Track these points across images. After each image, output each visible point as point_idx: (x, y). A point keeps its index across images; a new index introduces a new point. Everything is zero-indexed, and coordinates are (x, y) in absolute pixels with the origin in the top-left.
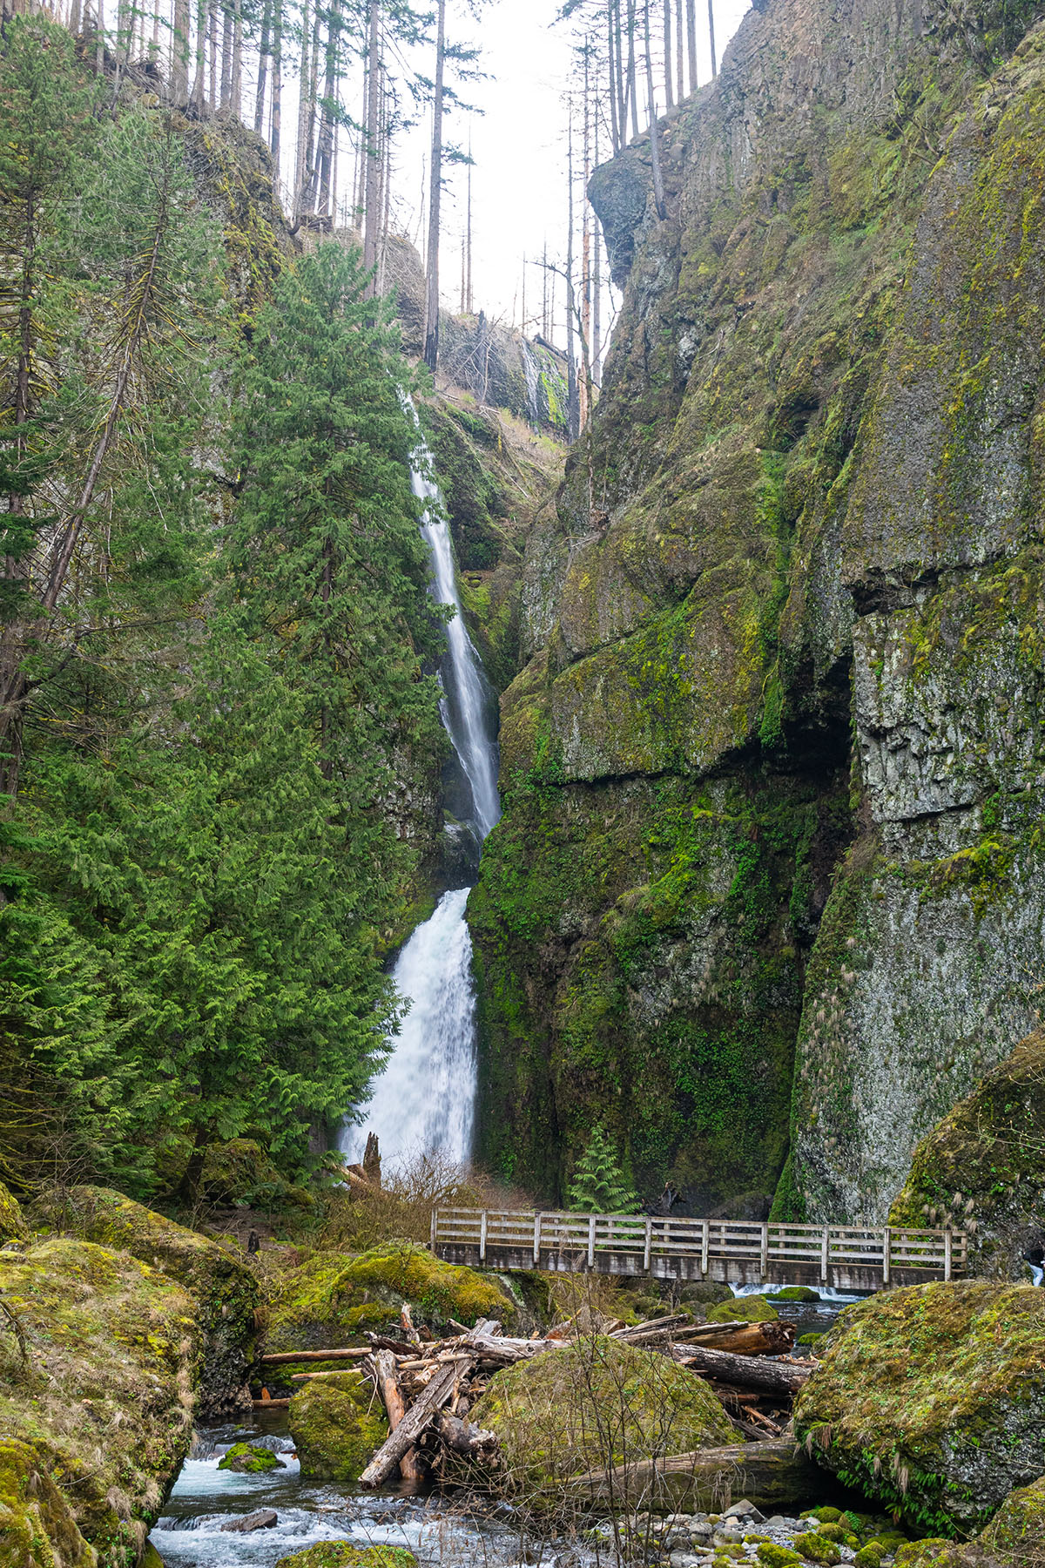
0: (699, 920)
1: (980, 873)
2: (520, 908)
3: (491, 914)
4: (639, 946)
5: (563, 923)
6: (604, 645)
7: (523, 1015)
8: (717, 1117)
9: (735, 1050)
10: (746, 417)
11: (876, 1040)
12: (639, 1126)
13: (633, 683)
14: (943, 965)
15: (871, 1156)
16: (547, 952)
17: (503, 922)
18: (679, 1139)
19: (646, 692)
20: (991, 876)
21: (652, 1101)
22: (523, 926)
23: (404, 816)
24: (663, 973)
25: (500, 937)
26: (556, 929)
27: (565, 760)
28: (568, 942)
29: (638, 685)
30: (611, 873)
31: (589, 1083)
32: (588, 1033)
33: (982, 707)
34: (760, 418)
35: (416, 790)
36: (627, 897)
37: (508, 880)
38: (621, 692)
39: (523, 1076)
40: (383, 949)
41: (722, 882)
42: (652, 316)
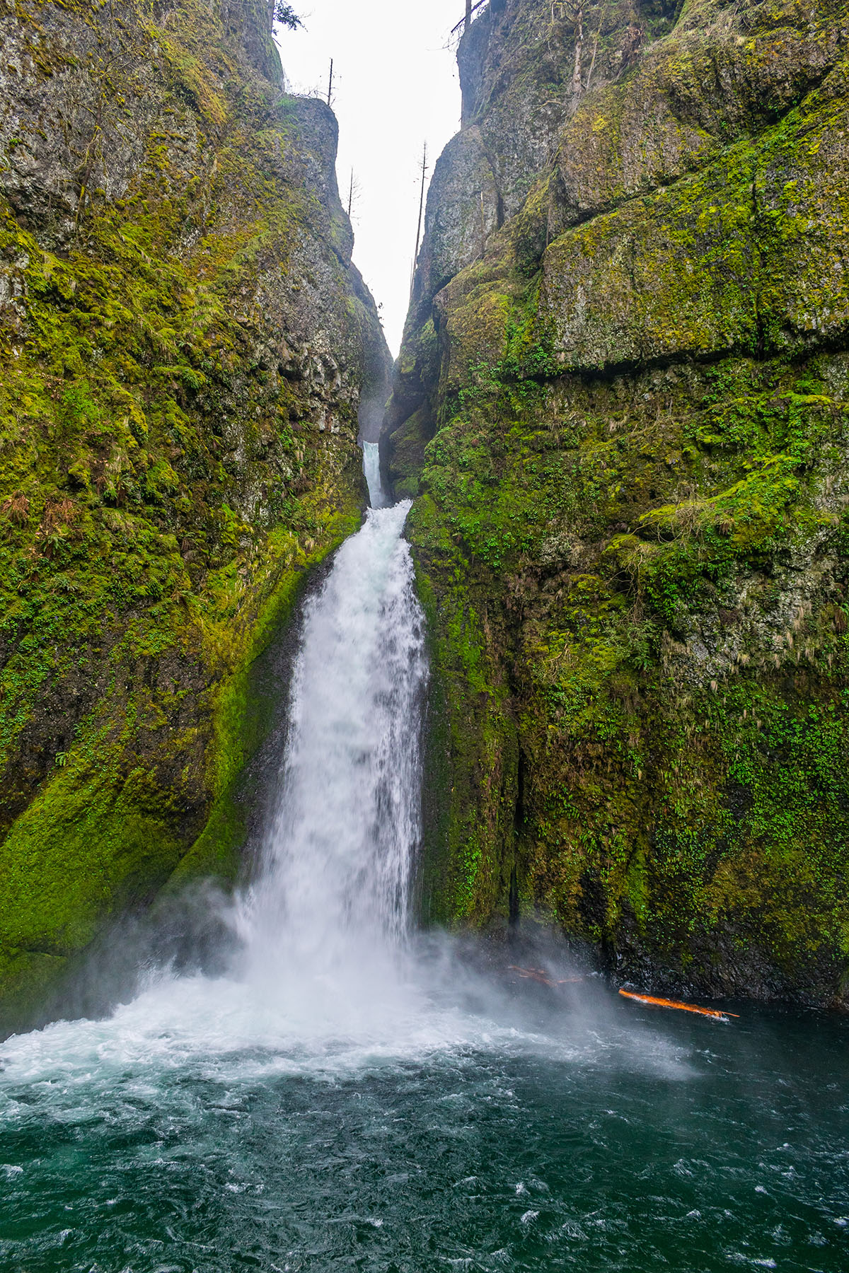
0: (801, 545)
2: (488, 527)
3: (445, 532)
5: (546, 548)
6: (629, 198)
8: (783, 821)
12: (668, 824)
13: (681, 237)
16: (519, 586)
17: (462, 544)
18: (722, 845)
21: (690, 792)
22: (491, 548)
23: (330, 405)
24: (730, 617)
25: (457, 562)
26: (535, 556)
27: (557, 344)
28: (549, 574)
29: (691, 239)
30: (629, 486)
31: (588, 760)
32: (590, 693)
35: (346, 376)
37: (469, 492)
38: (659, 253)
39: (491, 744)
40: (303, 562)
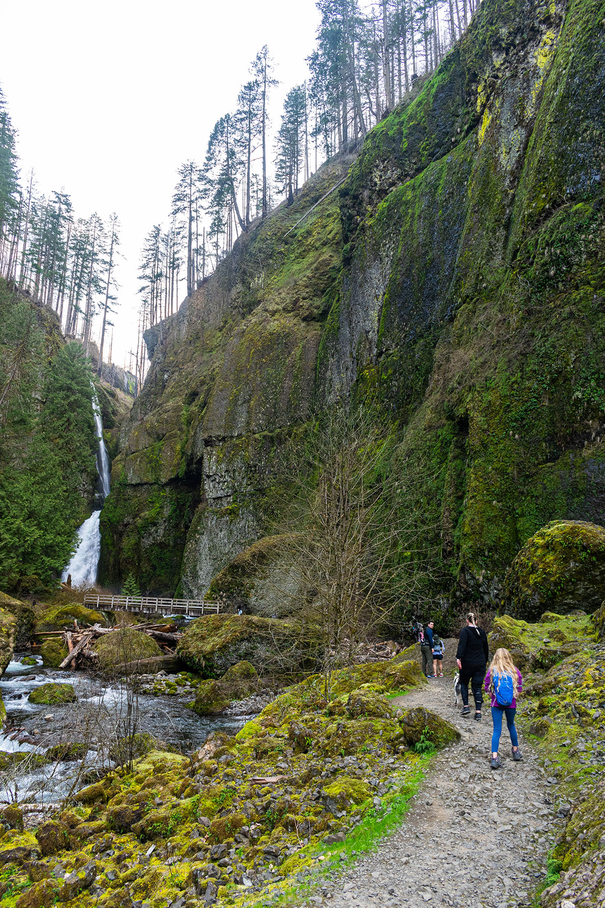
0: (161, 521)
1: (232, 512)
2: (114, 516)
3: (106, 517)
4: (145, 527)
5: (125, 520)
6: (140, 450)
7: (113, 544)
8: (162, 572)
9: (168, 554)
10: (180, 396)
11: (204, 553)
12: (142, 573)
13: (147, 460)
14: (221, 535)
15: (201, 582)
16: (120, 528)
17: (108, 520)
18: (152, 577)
19: (150, 463)
20: (234, 513)
21: (145, 567)
22: (114, 521)
23: (84, 491)
24: (150, 534)
25: (108, 524)
26: (123, 522)
27: (128, 479)
28: (126, 525)
30: (139, 508)
31: (129, 562)
32: (130, 549)
33: (234, 471)
34: (184, 396)
35: (88, 485)
36: (142, 514)
37: (111, 509)
38: (144, 462)
39: (112, 560)
40: (76, 526)
41: (167, 512)
42: (158, 368)
